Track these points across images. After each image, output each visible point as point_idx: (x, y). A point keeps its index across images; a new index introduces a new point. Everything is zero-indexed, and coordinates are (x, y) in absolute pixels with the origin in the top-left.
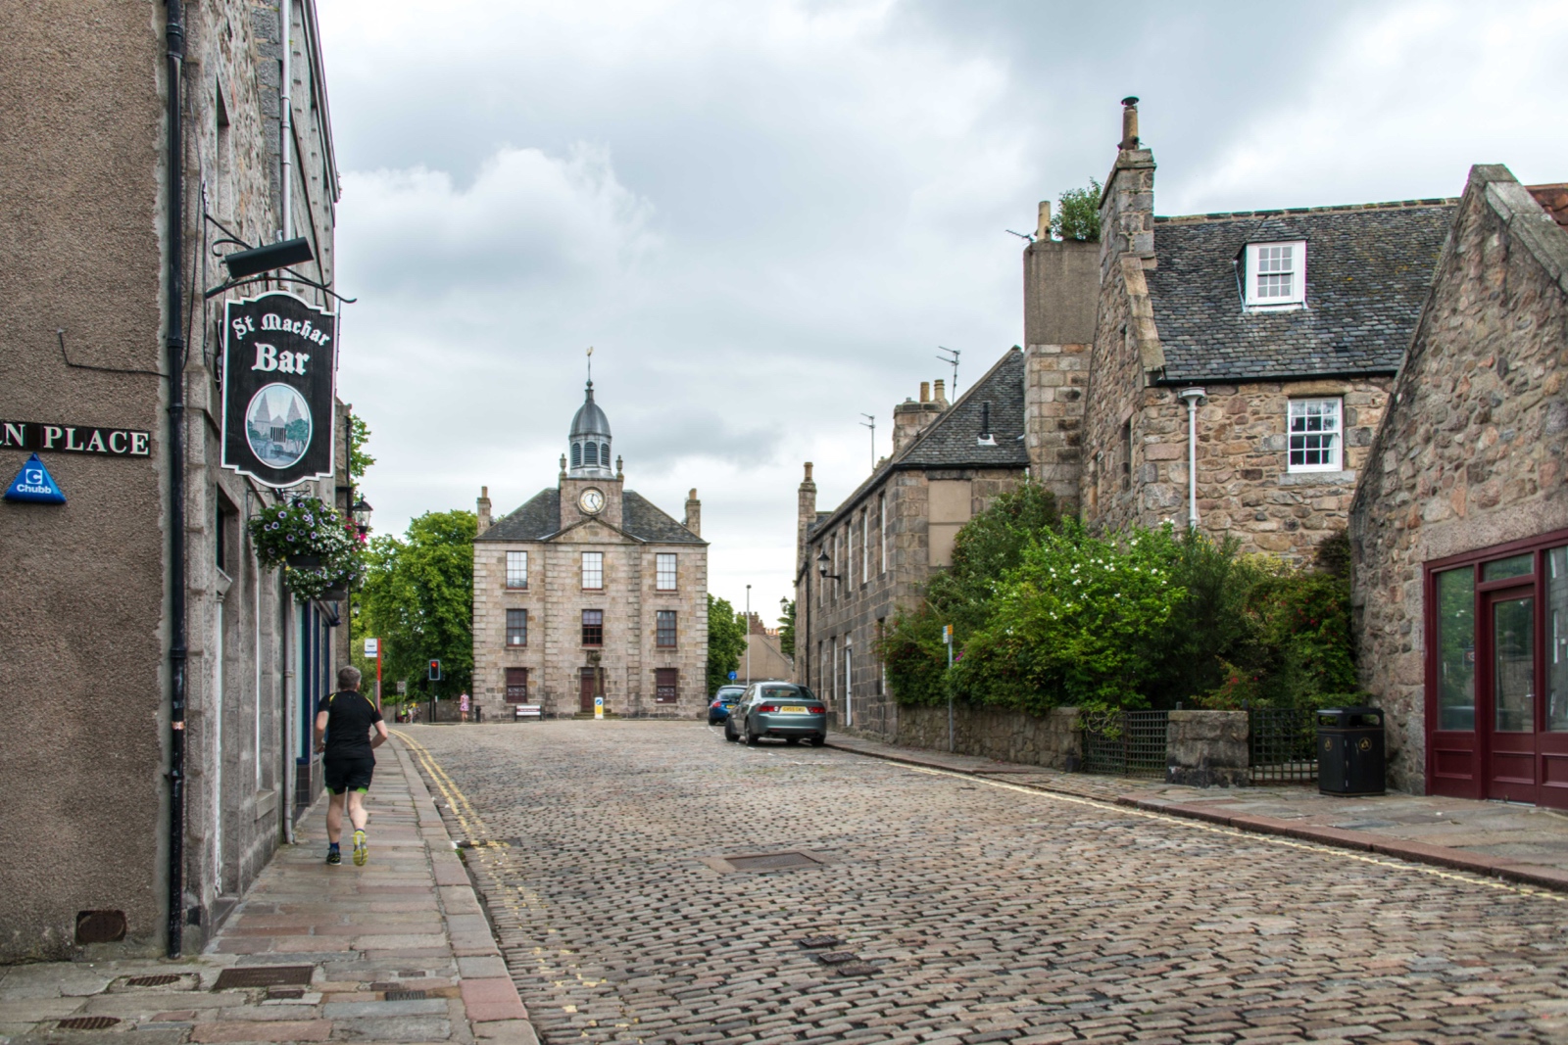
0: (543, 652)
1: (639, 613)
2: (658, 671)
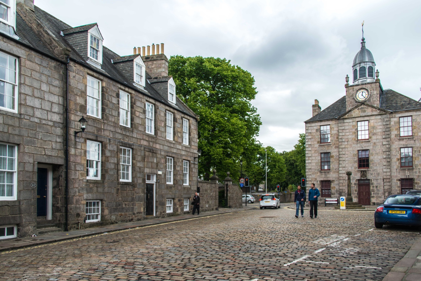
0: (338, 172)
1: (389, 150)
2: (402, 180)
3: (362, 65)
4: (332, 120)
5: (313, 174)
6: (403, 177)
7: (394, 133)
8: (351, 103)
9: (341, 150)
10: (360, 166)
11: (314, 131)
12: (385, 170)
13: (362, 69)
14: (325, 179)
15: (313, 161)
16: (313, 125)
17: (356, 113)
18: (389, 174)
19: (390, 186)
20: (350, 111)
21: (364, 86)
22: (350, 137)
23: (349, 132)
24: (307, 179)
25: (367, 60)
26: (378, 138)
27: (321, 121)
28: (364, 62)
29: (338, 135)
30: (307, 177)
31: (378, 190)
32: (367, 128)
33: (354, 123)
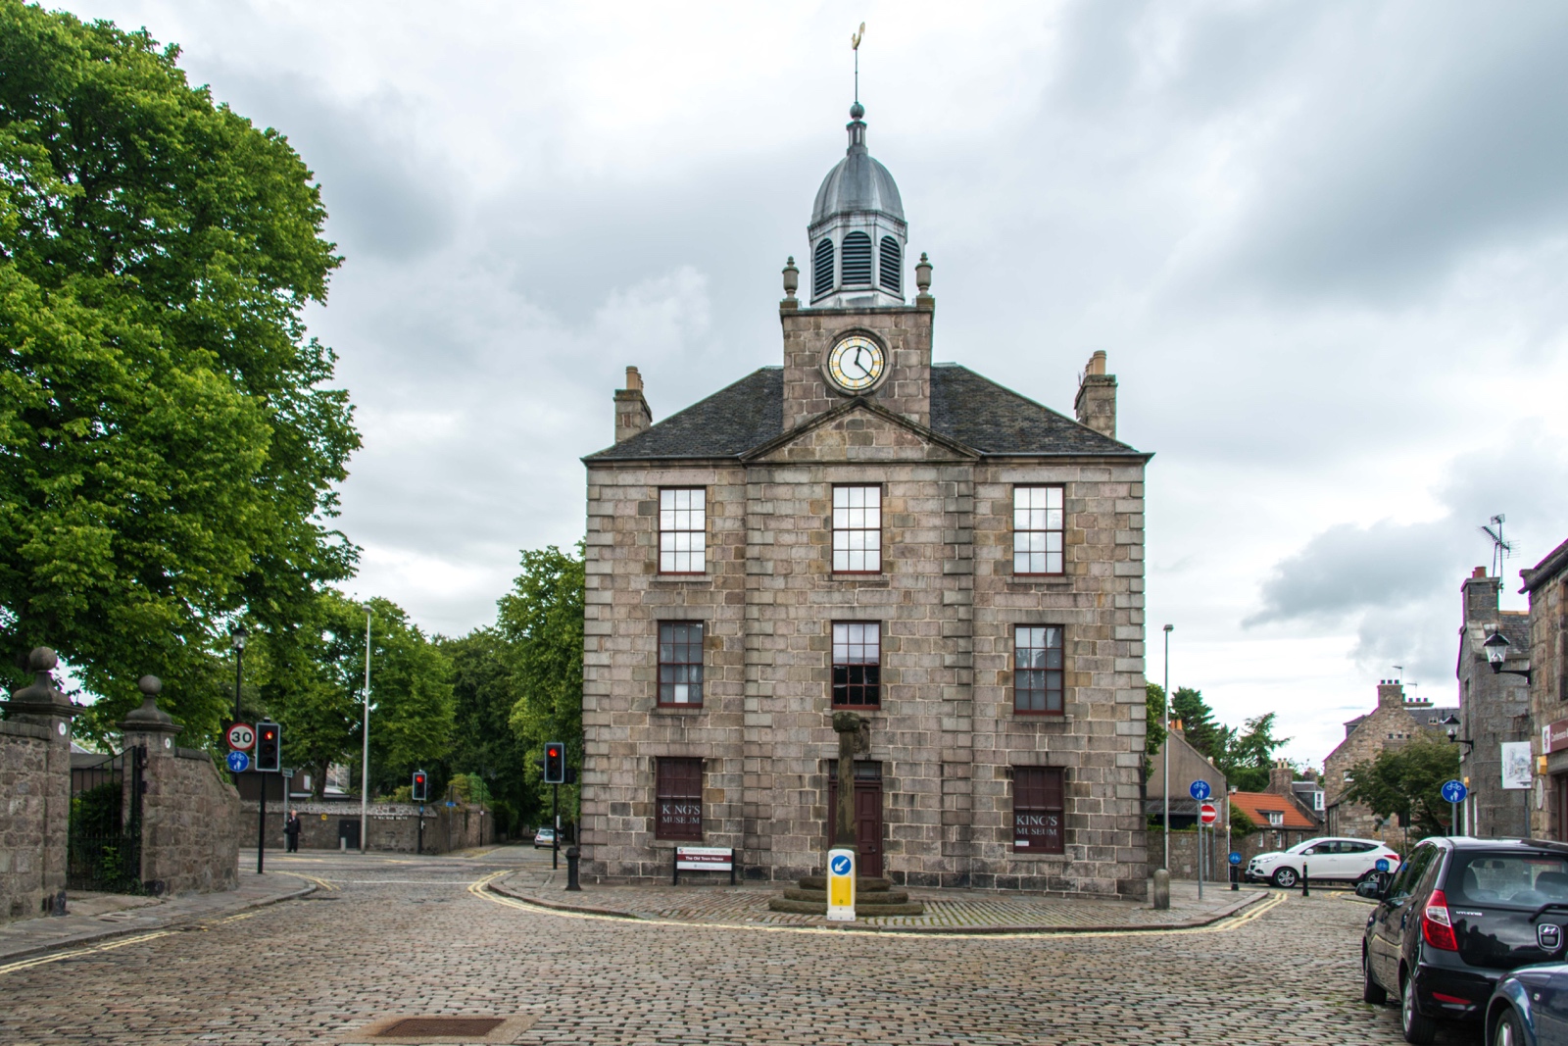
0: (740, 720)
1: (969, 630)
2: (1015, 772)
3: (857, 224)
4: (716, 463)
5: (619, 721)
6: (1025, 760)
7: (989, 554)
8: (807, 392)
9: (755, 612)
10: (838, 698)
11: (631, 510)
12: (949, 723)
13: (857, 244)
14: (678, 751)
15: (621, 659)
16: (627, 478)
17: (827, 441)
18: (964, 740)
19: (971, 796)
20: (801, 430)
21: (866, 322)
22: (798, 553)
23: (795, 531)
24: (590, 748)
25: (877, 205)
26: (920, 572)
27: (664, 464)
28: (866, 213)
29: (745, 541)
30: (590, 734)
31: (917, 816)
32: (874, 521)
33: (819, 492)
